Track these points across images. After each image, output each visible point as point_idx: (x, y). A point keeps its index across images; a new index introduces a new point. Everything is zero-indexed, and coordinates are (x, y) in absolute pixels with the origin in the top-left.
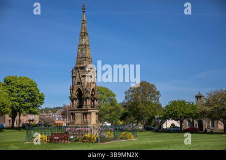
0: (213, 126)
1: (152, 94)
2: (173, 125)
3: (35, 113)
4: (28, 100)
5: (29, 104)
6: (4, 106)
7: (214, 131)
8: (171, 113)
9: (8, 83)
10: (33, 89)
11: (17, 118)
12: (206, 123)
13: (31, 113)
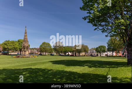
6: (17, 48)
9: (19, 41)
12: (77, 54)
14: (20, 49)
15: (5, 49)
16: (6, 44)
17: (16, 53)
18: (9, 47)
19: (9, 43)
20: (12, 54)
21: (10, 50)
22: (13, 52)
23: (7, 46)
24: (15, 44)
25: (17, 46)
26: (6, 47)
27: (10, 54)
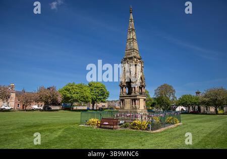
0: (207, 110)
1: (171, 91)
2: (182, 109)
3: (104, 102)
4: (101, 95)
5: (102, 97)
6: (87, 98)
7: (208, 113)
8: (183, 102)
9: (90, 86)
10: (103, 88)
11: (95, 105)
12: (203, 108)
13: (102, 102)
14: (92, 99)
15: (66, 99)
16: (68, 90)
17: (85, 108)
18: (73, 95)
19: (73, 88)
20: (79, 108)
21: (76, 101)
22: (80, 106)
23: (70, 93)
24: (85, 91)
25: (88, 93)
26: (69, 95)
27: (75, 108)
